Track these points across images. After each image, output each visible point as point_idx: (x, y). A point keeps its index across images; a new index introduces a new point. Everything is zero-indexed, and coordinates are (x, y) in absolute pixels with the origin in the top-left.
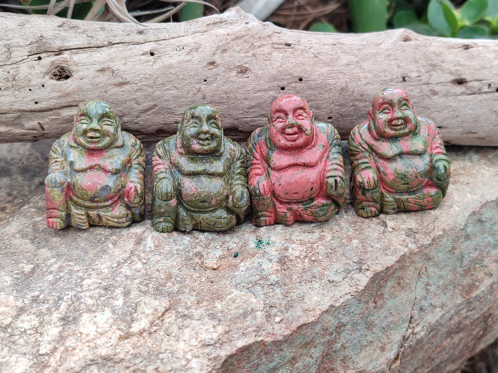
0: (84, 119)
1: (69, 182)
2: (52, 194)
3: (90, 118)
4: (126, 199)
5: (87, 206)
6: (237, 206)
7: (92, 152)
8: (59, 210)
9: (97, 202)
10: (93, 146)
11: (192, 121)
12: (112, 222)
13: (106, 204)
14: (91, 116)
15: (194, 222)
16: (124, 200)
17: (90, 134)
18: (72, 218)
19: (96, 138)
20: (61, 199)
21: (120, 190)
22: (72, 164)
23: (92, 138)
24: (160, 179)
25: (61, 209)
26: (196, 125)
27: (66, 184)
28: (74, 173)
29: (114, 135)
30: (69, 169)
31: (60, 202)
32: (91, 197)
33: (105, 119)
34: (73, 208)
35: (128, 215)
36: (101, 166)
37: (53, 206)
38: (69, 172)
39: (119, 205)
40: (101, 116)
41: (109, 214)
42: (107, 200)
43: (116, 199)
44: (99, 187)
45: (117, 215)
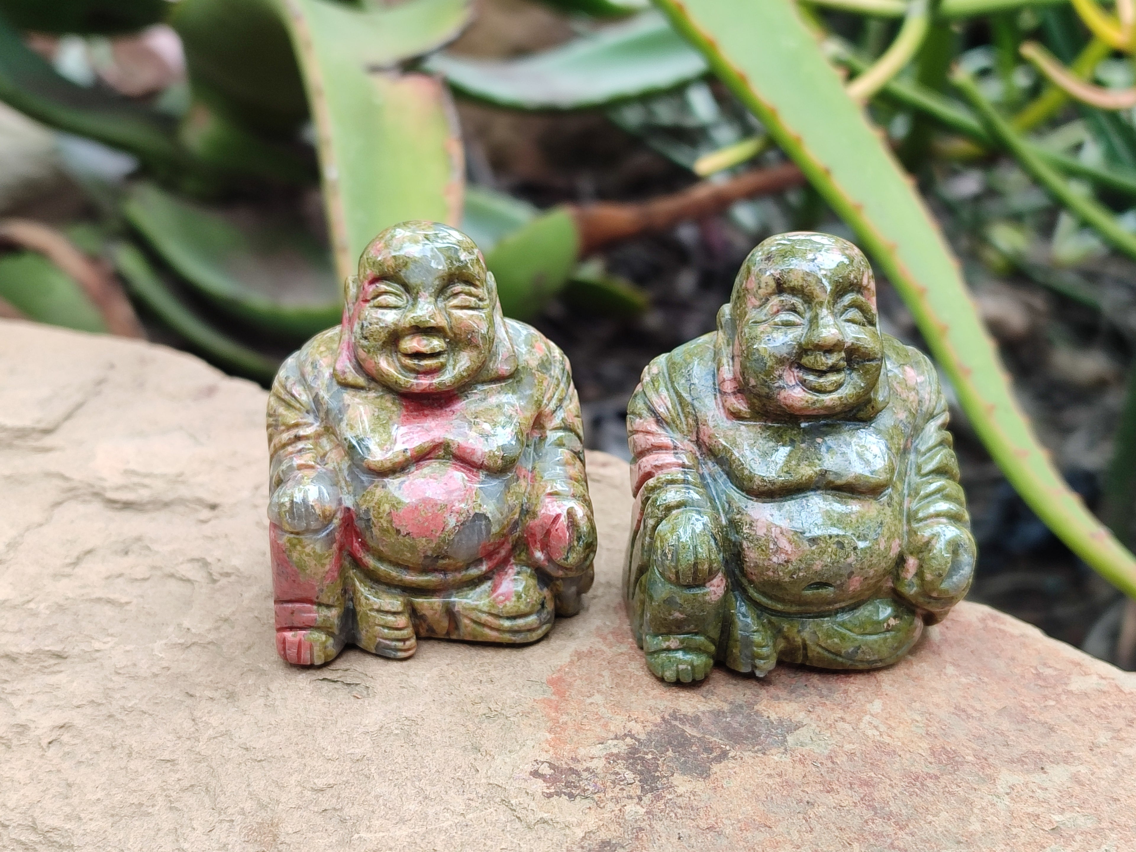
0: (386, 293)
1: (348, 509)
2: (295, 555)
3: (407, 288)
4: (539, 555)
5: (412, 582)
6: (935, 594)
7: (421, 403)
8: (320, 604)
9: (444, 571)
10: (425, 382)
11: (775, 300)
12: (492, 628)
13: (474, 572)
14: (413, 280)
15: (782, 644)
16: (530, 555)
17: (411, 344)
18: (363, 626)
19: (434, 355)
20: (327, 568)
21: (516, 524)
22: (354, 450)
23: (418, 355)
24: (669, 509)
25: (325, 600)
26: (792, 317)
27: (339, 515)
28: (364, 478)
29: (490, 340)
30: (345, 464)
31: (324, 578)
32: (426, 557)
33: (459, 287)
34: (363, 590)
35: (543, 605)
36: (454, 449)
37: (300, 593)
38: (346, 473)
39: (512, 571)
40: (442, 278)
41: (483, 603)
42: (477, 562)
43: (503, 553)
44: (452, 522)
45: (510, 605)
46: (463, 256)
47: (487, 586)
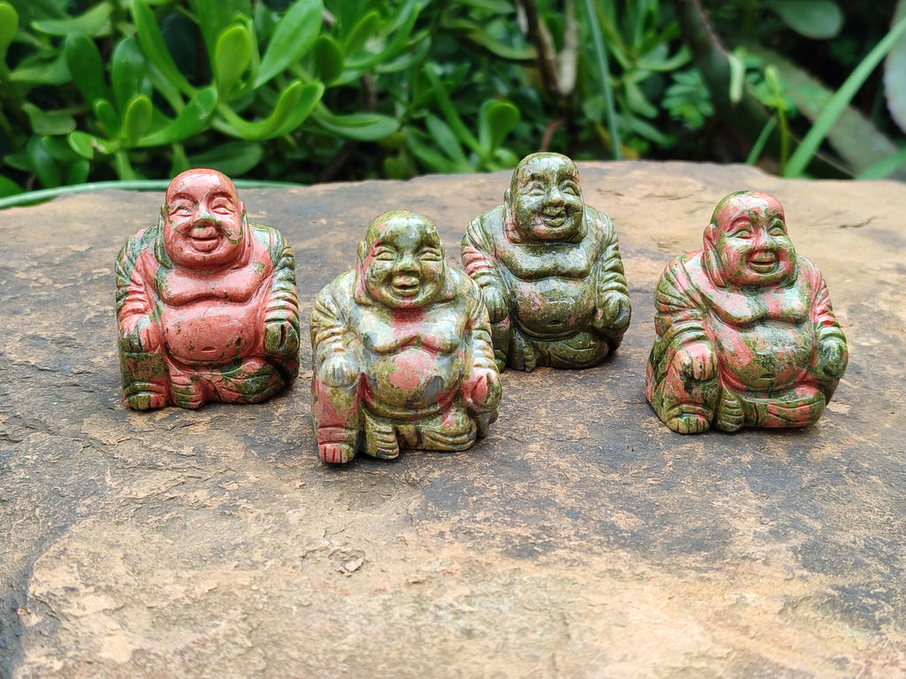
0: (385, 251)
1: (363, 374)
2: (334, 400)
3: (397, 249)
4: (470, 400)
5: (398, 416)
6: (614, 328)
7: (403, 314)
8: (346, 428)
9: (416, 408)
10: (408, 302)
12: (442, 442)
13: (432, 410)
14: (401, 244)
16: (464, 400)
17: (399, 280)
18: (368, 440)
19: (412, 286)
20: (352, 407)
21: (456, 383)
22: (366, 340)
23: (404, 287)
25: (349, 425)
27: (359, 377)
28: (372, 356)
29: (442, 278)
30: (361, 348)
31: (350, 413)
32: (408, 401)
33: (426, 249)
34: (369, 420)
35: (471, 428)
36: (423, 339)
37: (336, 421)
38: (361, 353)
39: (453, 411)
40: (417, 243)
41: (438, 428)
42: (435, 404)
43: (449, 399)
44: (423, 381)
45: (453, 429)
46: (429, 231)
47: (439, 418)
